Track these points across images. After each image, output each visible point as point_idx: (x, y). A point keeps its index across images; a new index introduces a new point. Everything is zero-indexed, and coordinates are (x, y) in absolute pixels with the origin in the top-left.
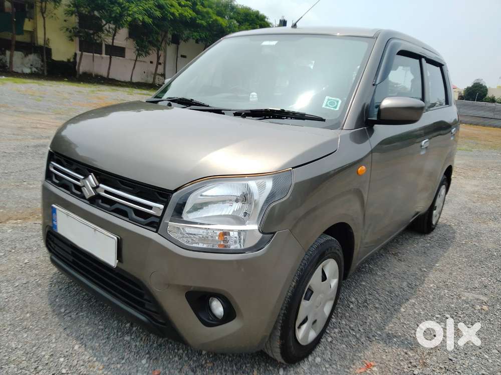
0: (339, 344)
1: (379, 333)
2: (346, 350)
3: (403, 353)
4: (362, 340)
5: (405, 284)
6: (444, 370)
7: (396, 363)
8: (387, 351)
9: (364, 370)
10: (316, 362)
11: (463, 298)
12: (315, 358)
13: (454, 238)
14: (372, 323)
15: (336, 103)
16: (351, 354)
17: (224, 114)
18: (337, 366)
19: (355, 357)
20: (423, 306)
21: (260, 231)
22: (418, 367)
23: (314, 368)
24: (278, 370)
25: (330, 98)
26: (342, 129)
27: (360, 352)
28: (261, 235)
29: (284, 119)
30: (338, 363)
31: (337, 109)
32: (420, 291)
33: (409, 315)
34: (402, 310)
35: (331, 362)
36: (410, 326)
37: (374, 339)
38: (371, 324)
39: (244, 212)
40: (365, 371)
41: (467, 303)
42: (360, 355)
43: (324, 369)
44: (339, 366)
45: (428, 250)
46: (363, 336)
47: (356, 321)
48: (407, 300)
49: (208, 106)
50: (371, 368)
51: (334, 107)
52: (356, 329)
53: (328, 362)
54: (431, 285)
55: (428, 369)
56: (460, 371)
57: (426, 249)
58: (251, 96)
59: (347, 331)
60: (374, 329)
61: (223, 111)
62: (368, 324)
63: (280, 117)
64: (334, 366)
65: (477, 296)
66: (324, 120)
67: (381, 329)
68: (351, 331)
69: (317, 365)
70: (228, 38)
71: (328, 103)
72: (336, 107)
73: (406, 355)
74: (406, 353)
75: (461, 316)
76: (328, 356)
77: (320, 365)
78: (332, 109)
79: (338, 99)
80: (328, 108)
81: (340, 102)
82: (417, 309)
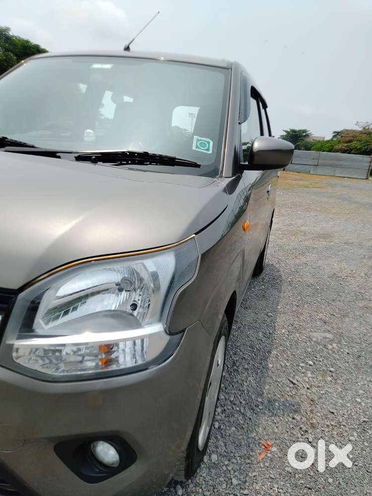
0: (228, 428)
1: (260, 400)
2: (238, 434)
3: (290, 419)
4: (248, 415)
5: (261, 334)
6: (331, 427)
7: (289, 433)
8: (275, 421)
9: (264, 455)
10: (213, 461)
11: (314, 339)
12: (210, 456)
13: (280, 276)
14: (249, 389)
15: (207, 145)
16: (245, 437)
17: (59, 157)
18: (236, 459)
19: (250, 440)
20: (285, 356)
21: (167, 333)
22: (309, 432)
23: (213, 471)
24: (175, 488)
25: (200, 138)
26: (221, 177)
27: (252, 432)
28: (168, 338)
29: (147, 164)
30: (237, 455)
31: (211, 152)
32: (276, 339)
33: (278, 369)
34: (271, 366)
35: (227, 456)
36: (283, 383)
37: (258, 410)
38: (248, 391)
39: (131, 303)
40: (266, 455)
41: (319, 344)
42: (253, 436)
43: (224, 468)
44: (238, 458)
45: (265, 293)
46: (247, 409)
47: (233, 392)
48: (269, 352)
49: (33, 147)
50: (270, 449)
51: (206, 150)
52: (237, 403)
53: (225, 456)
54: (283, 331)
55: (318, 430)
56: (344, 424)
57: (263, 292)
58: (85, 135)
59: (229, 407)
60: (253, 397)
61: (58, 154)
62: (246, 391)
63: (141, 163)
64: (234, 461)
65: (323, 335)
66: (198, 166)
67: (261, 395)
68: (234, 406)
69: (216, 466)
70: (36, 59)
71: (198, 145)
72: (208, 150)
73: (294, 421)
74: (293, 418)
75: (321, 360)
76: (222, 449)
77: (219, 464)
78: (205, 151)
79: (208, 140)
80: (199, 150)
81: (211, 143)
82: (283, 362)
